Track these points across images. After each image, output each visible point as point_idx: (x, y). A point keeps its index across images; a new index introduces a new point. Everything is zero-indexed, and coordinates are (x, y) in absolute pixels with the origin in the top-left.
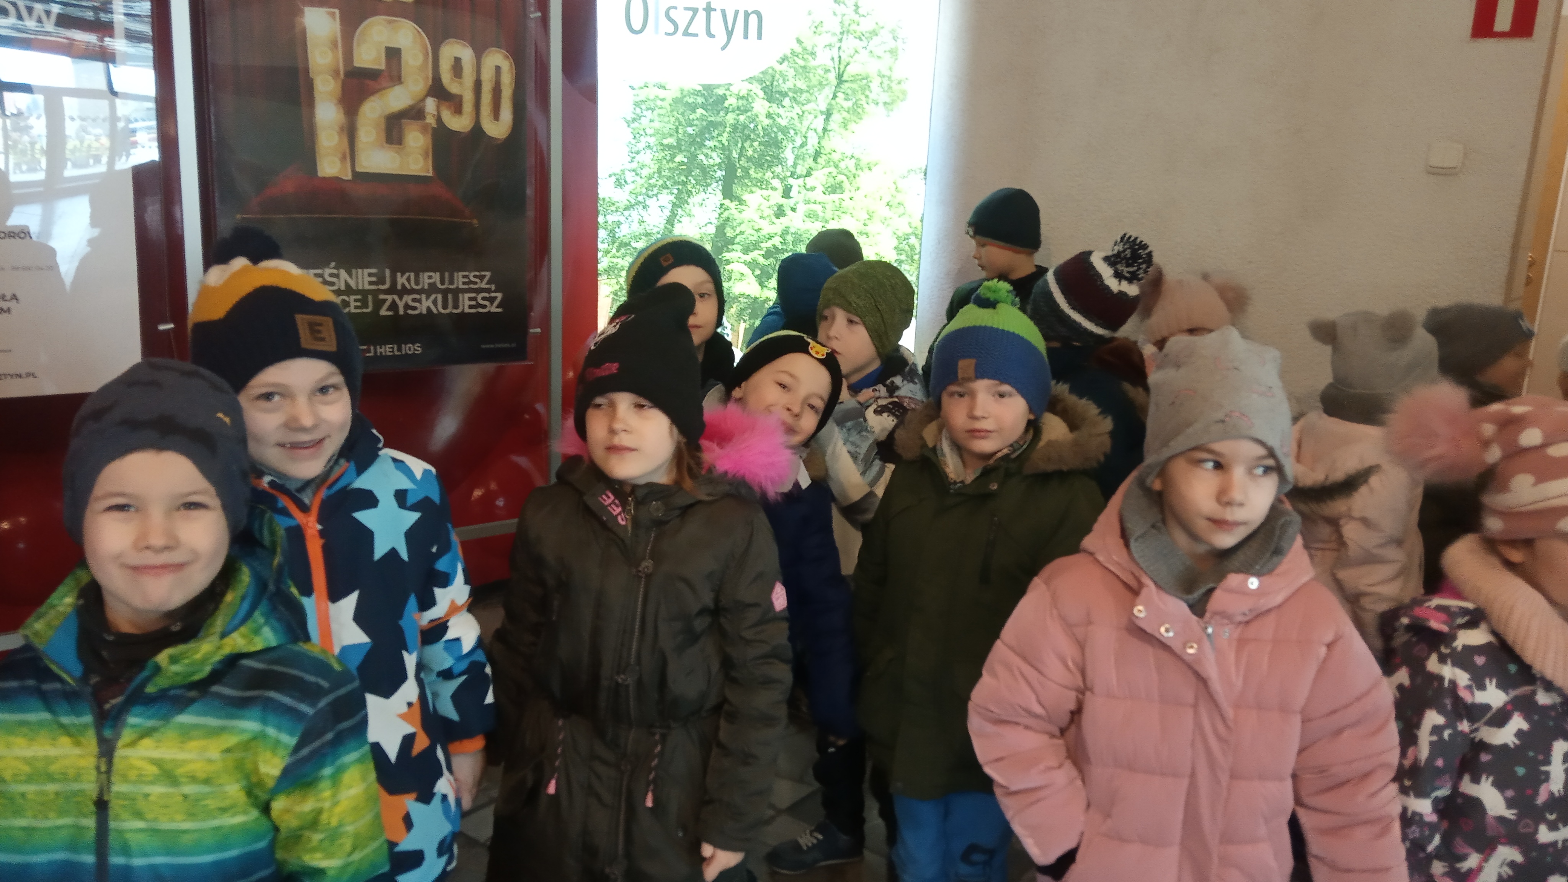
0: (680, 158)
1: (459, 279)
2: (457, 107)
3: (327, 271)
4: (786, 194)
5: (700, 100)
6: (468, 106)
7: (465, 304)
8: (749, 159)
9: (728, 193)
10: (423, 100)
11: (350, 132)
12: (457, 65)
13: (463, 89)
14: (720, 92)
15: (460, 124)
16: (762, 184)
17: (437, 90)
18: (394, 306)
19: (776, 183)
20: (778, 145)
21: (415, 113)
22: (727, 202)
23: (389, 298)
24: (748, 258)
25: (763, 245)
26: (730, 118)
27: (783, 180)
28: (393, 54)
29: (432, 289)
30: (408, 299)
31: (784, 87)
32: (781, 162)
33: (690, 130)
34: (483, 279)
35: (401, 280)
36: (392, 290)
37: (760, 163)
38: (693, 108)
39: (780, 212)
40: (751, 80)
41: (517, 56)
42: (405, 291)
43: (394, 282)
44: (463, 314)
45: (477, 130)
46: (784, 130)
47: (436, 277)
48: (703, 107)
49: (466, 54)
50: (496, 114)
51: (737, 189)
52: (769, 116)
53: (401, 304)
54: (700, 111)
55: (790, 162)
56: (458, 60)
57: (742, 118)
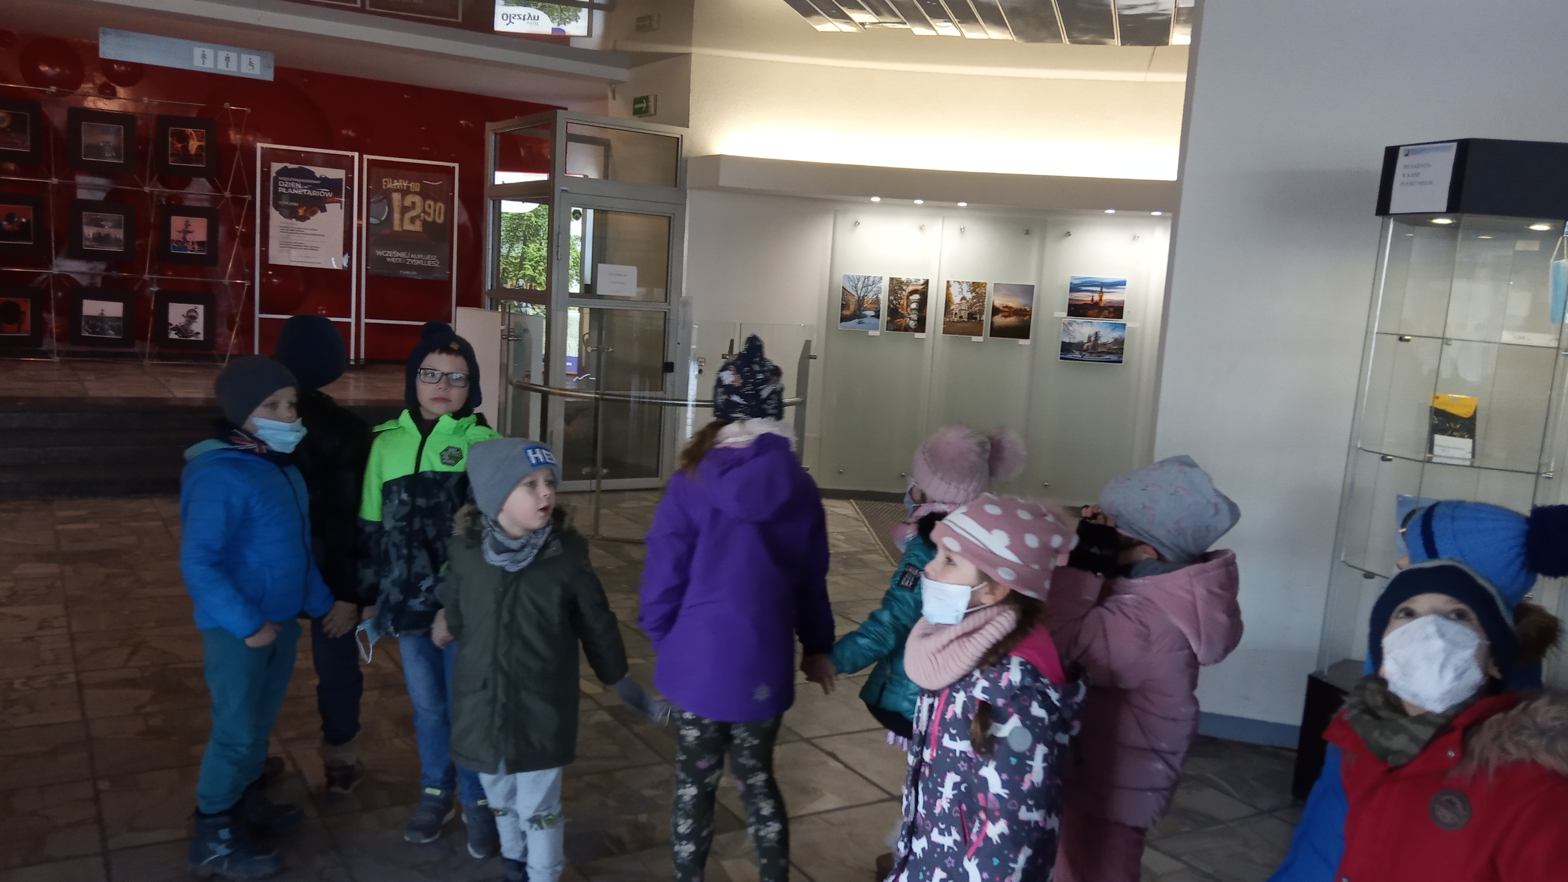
0: (511, 234)
1: (428, 257)
2: (429, 215)
3: (394, 252)
4: (541, 245)
5: (517, 217)
6: (432, 215)
7: (429, 264)
8: (530, 234)
9: (525, 244)
10: (420, 214)
11: (402, 220)
12: (430, 206)
13: (431, 211)
14: (523, 215)
15: (429, 219)
16: (534, 242)
17: (424, 211)
18: (410, 262)
19: (538, 242)
20: (539, 230)
21: (418, 217)
22: (524, 247)
23: (410, 260)
24: (530, 263)
25: (535, 260)
26: (525, 222)
27: (540, 241)
28: (414, 203)
29: (420, 259)
30: (414, 260)
31: (540, 214)
32: (539, 235)
33: (514, 226)
34: (434, 258)
35: (412, 256)
36: (410, 258)
37: (533, 236)
38: (515, 219)
39: (539, 250)
40: (531, 212)
41: (445, 204)
42: (413, 259)
43: (410, 257)
44: (429, 266)
45: (434, 221)
46: (540, 226)
47: (422, 256)
48: (518, 219)
49: (432, 203)
50: (439, 217)
51: (527, 243)
52: (536, 222)
53: (412, 262)
54: (517, 221)
55: (542, 235)
56: (430, 205)
57: (529, 223)
